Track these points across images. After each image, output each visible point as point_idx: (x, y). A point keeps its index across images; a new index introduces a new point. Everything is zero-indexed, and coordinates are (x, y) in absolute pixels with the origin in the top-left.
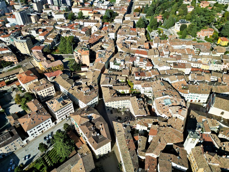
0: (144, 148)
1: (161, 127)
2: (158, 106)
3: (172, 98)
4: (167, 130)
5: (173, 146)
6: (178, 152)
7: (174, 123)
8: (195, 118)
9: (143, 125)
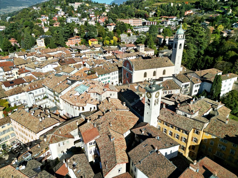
0: (93, 174)
1: (97, 120)
2: (71, 100)
3: (85, 83)
4: (109, 116)
5: (134, 132)
6: (148, 133)
7: (111, 105)
8: (127, 89)
9: (62, 139)
